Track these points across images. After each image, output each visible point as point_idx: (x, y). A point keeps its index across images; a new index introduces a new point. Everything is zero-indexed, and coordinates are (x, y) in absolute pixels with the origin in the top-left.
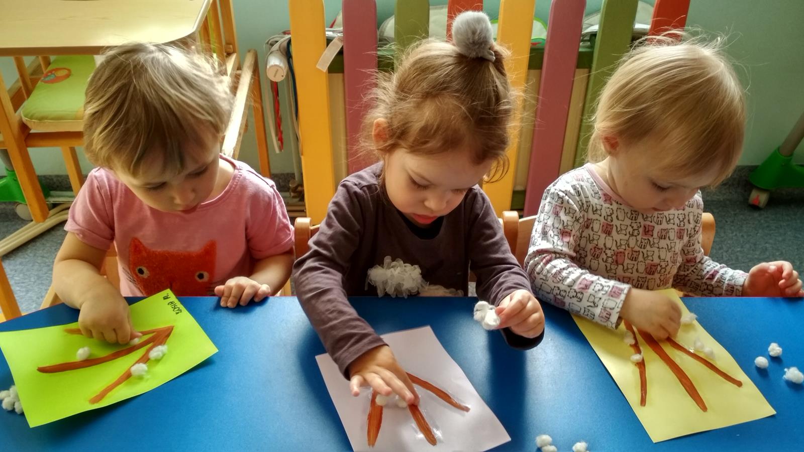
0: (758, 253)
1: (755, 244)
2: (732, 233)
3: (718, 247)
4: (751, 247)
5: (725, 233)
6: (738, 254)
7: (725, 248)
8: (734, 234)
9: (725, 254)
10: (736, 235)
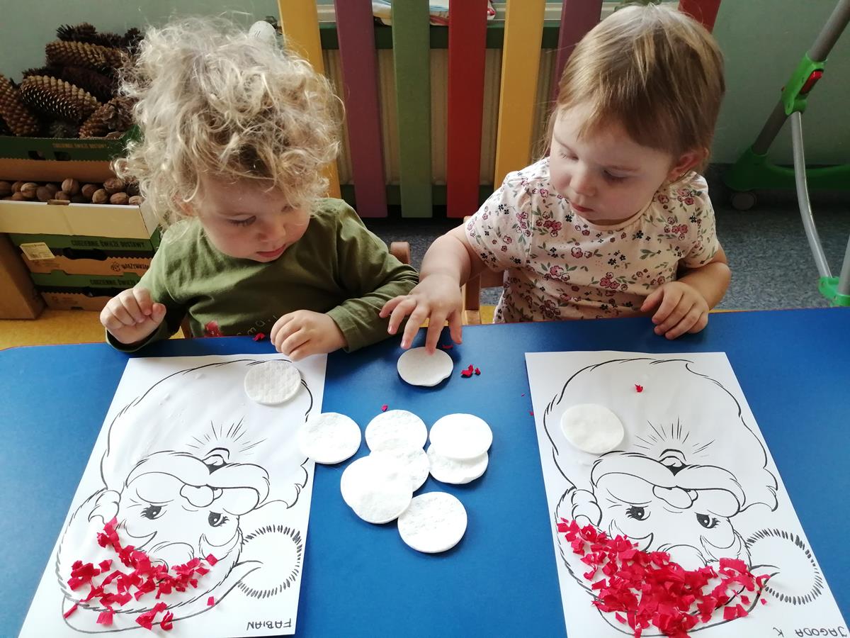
0: (780, 260)
1: (779, 251)
2: (757, 237)
3: (737, 252)
4: (774, 253)
5: (748, 237)
6: (757, 260)
7: (745, 254)
8: (759, 238)
9: (744, 259)
10: (760, 240)
